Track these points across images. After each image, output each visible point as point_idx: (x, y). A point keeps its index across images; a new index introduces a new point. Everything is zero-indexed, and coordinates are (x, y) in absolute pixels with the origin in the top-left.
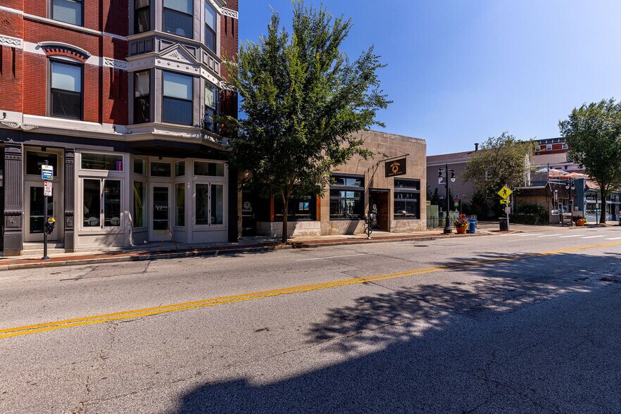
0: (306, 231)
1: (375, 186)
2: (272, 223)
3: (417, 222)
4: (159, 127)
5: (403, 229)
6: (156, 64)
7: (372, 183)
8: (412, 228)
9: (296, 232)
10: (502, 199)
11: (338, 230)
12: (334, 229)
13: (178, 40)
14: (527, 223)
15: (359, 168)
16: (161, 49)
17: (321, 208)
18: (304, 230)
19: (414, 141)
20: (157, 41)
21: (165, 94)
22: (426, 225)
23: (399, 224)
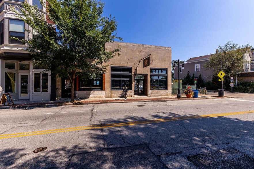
0: (97, 95)
1: (138, 72)
2: (77, 91)
3: (165, 91)
4: (7, 46)
5: (156, 95)
6: (5, 16)
7: (136, 71)
8: (162, 94)
9: (91, 96)
10: (220, 78)
11: (115, 95)
12: (113, 95)
13: (16, 3)
14: (244, 92)
15: (129, 63)
16: (7, 8)
17: (105, 84)
18: (96, 95)
19: (163, 48)
20: (5, 5)
21: (10, 30)
22: (171, 92)
23: (154, 92)
